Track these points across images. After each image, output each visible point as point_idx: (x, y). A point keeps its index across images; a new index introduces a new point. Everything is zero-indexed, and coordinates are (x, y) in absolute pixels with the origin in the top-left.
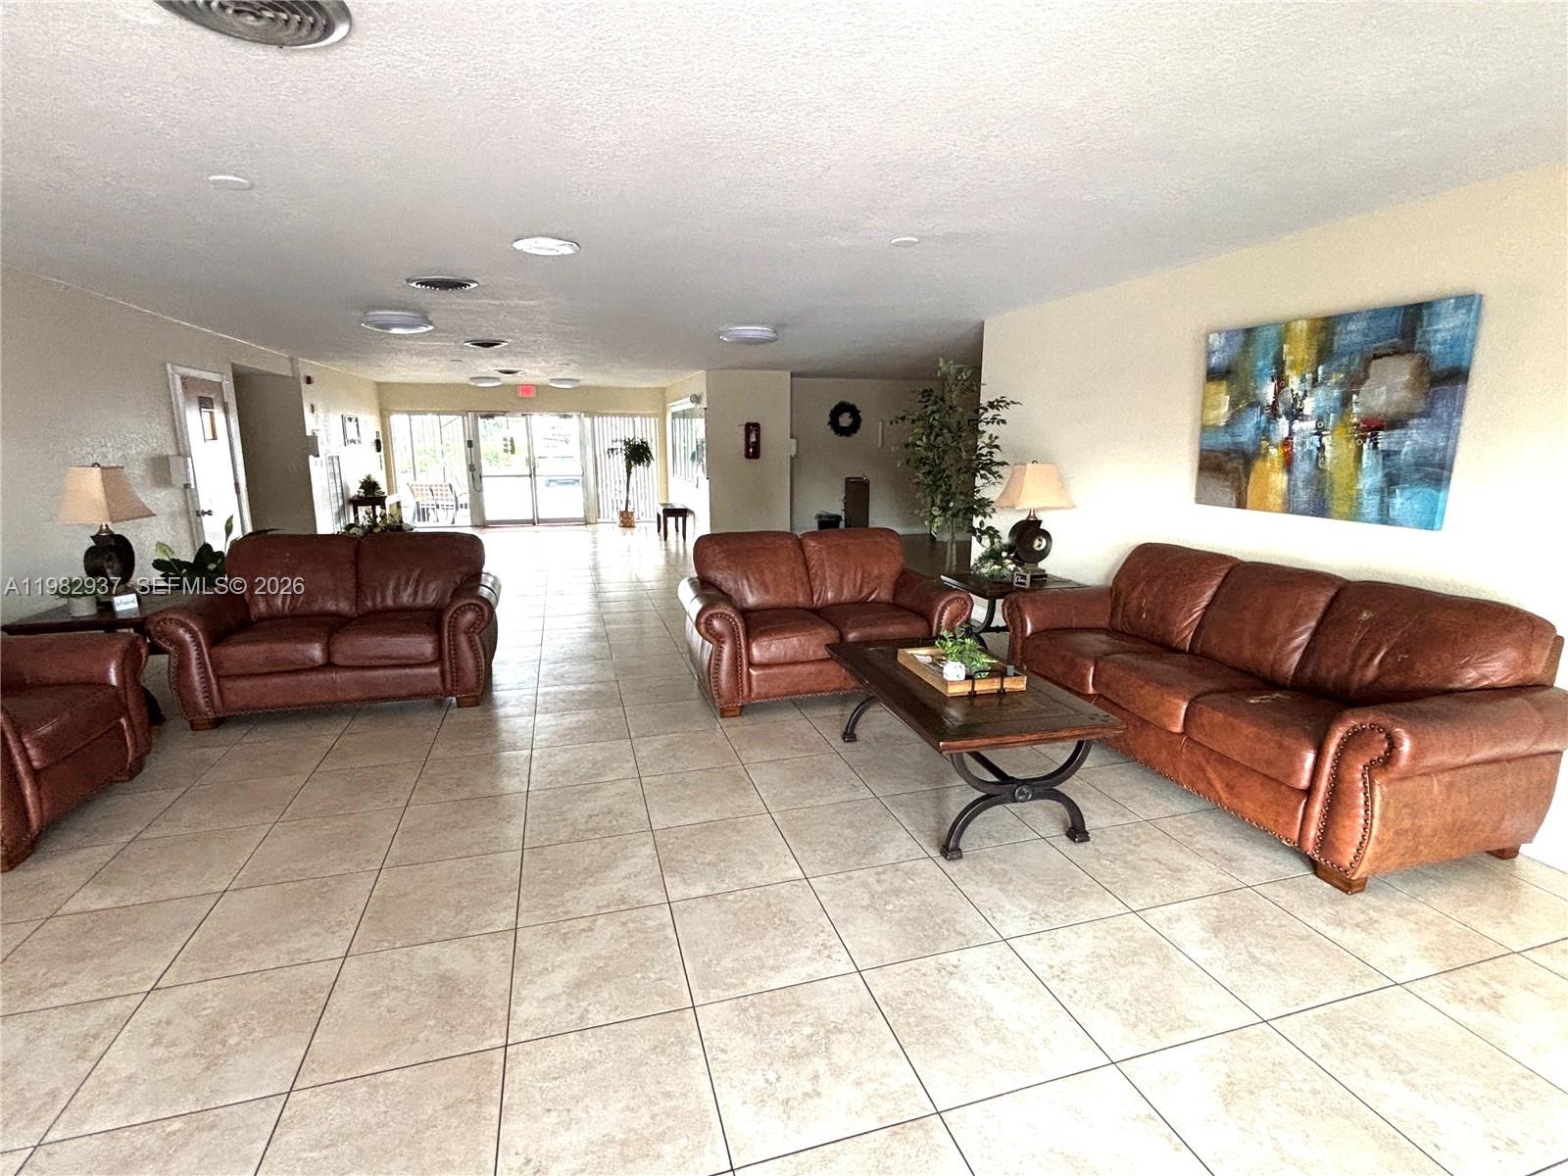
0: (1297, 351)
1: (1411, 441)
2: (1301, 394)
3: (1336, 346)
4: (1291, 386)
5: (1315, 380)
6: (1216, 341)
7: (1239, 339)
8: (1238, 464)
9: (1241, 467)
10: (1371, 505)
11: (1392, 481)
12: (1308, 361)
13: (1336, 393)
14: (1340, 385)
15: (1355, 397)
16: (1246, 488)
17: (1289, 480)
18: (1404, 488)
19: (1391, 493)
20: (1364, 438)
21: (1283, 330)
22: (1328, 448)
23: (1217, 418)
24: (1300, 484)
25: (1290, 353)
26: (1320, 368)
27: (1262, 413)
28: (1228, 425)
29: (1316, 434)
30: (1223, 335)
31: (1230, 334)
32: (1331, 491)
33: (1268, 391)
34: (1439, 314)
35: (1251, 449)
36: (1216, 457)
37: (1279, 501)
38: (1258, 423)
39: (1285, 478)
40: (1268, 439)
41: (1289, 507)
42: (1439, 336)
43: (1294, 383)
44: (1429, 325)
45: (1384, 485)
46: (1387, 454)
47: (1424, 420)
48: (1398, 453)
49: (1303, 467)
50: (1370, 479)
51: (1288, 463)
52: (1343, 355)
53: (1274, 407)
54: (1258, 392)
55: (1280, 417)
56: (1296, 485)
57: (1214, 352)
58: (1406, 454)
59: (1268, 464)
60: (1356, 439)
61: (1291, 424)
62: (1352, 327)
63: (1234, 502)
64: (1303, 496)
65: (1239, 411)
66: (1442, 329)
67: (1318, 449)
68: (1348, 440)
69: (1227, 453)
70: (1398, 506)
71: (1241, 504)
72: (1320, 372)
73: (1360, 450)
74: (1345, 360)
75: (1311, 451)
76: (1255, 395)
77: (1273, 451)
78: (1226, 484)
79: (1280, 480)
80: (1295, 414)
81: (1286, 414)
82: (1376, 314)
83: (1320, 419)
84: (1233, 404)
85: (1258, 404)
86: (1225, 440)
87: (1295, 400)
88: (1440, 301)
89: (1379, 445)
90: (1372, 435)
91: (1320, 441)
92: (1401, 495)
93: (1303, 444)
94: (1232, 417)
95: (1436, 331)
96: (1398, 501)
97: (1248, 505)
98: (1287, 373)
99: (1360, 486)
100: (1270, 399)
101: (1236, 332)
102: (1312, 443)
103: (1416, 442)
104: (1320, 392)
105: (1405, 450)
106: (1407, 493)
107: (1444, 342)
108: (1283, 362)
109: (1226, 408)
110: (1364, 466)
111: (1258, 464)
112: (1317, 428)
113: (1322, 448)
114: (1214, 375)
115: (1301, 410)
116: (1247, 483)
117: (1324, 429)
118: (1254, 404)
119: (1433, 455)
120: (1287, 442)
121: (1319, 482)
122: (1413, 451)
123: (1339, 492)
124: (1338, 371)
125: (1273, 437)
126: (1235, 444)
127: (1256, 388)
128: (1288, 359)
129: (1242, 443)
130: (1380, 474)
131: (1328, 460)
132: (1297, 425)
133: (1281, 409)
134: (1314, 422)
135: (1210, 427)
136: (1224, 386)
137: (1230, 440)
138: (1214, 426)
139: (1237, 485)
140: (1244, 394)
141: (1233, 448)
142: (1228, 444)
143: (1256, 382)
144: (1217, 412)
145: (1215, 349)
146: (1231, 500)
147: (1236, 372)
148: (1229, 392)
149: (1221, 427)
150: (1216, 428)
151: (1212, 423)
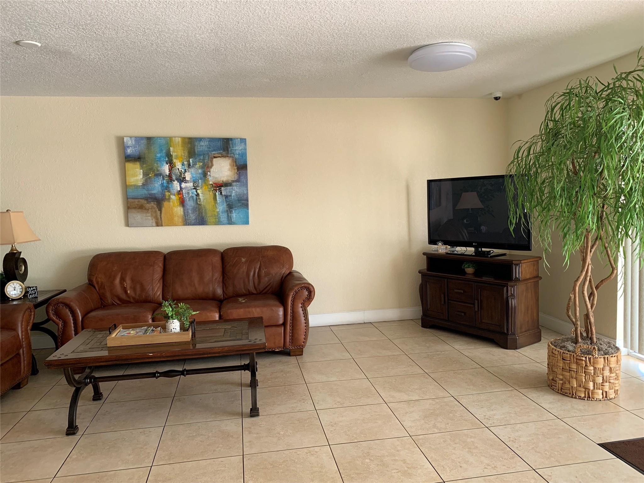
0: (178, 151)
1: (235, 191)
2: (183, 170)
3: (196, 150)
4: (177, 167)
5: (189, 165)
6: (128, 141)
7: (144, 142)
8: (154, 204)
9: (155, 206)
10: (224, 218)
11: (230, 207)
12: (184, 156)
13: (200, 171)
14: (202, 167)
15: (209, 173)
16: (161, 216)
17: (184, 210)
18: (235, 210)
19: (231, 212)
20: (216, 190)
21: (168, 141)
22: (200, 195)
23: (137, 180)
24: (190, 212)
25: (174, 152)
26: (191, 160)
27: (163, 179)
28: (143, 185)
29: (194, 189)
30: (133, 139)
31: (138, 139)
32: (206, 213)
33: (166, 169)
34: (235, 144)
35: (160, 196)
36: (139, 201)
37: (180, 220)
38: (162, 184)
39: (182, 209)
40: (169, 191)
41: (186, 222)
42: (237, 152)
43: (179, 165)
44: (233, 147)
45: (227, 209)
46: (226, 197)
47: (238, 183)
48: (230, 196)
49: (190, 204)
50: (221, 207)
51: (182, 202)
52: (200, 155)
53: (170, 176)
54: (159, 169)
55: (174, 181)
56: (188, 212)
57: (128, 147)
58: (234, 196)
59: (171, 203)
60: (212, 191)
61: (180, 184)
62: (202, 143)
63: (154, 224)
64: (192, 217)
65: (150, 178)
66: (238, 148)
67: (196, 195)
68: (209, 191)
69: (145, 199)
70: (234, 216)
71: (159, 224)
72: (191, 161)
73: (215, 195)
74: (202, 157)
75: (193, 196)
76: (158, 171)
77: (173, 197)
78: (148, 215)
79: (179, 211)
80: (182, 180)
81: (177, 179)
82: (212, 140)
83: (194, 182)
84: (145, 174)
85: (160, 174)
86: (143, 192)
87: (180, 173)
88: (235, 139)
89: (223, 193)
90: (219, 189)
91: (197, 192)
92: (235, 212)
93: (188, 193)
94: (146, 181)
95: (235, 150)
96: (234, 215)
97: (163, 224)
98: (174, 161)
99: (218, 210)
100: (167, 172)
101: (142, 138)
102: (193, 193)
103: (236, 192)
104: (192, 170)
105: (233, 195)
106: (237, 211)
107: (239, 154)
108: (171, 156)
109: (141, 176)
110: (218, 202)
111: (165, 204)
112: (194, 186)
113: (198, 195)
115: (185, 178)
116: (161, 213)
117: (197, 186)
118: (159, 174)
119: (243, 196)
120: (180, 192)
121: (199, 210)
122: (236, 195)
123: (209, 214)
124: (199, 162)
125: (172, 190)
126: (150, 194)
127: (158, 167)
128: (174, 154)
129: (154, 194)
130: (225, 204)
131: (202, 200)
132: (183, 185)
133: (174, 178)
134: (192, 184)
135: (132, 186)
136: (138, 165)
137: (146, 192)
138: (135, 186)
139: (154, 215)
140: (151, 169)
141: (149, 196)
142: (145, 194)
143: (157, 164)
144: (136, 178)
145: (129, 145)
146: (153, 223)
147: (145, 158)
148: (142, 168)
149: (140, 186)
150: (136, 187)
151: (132, 184)
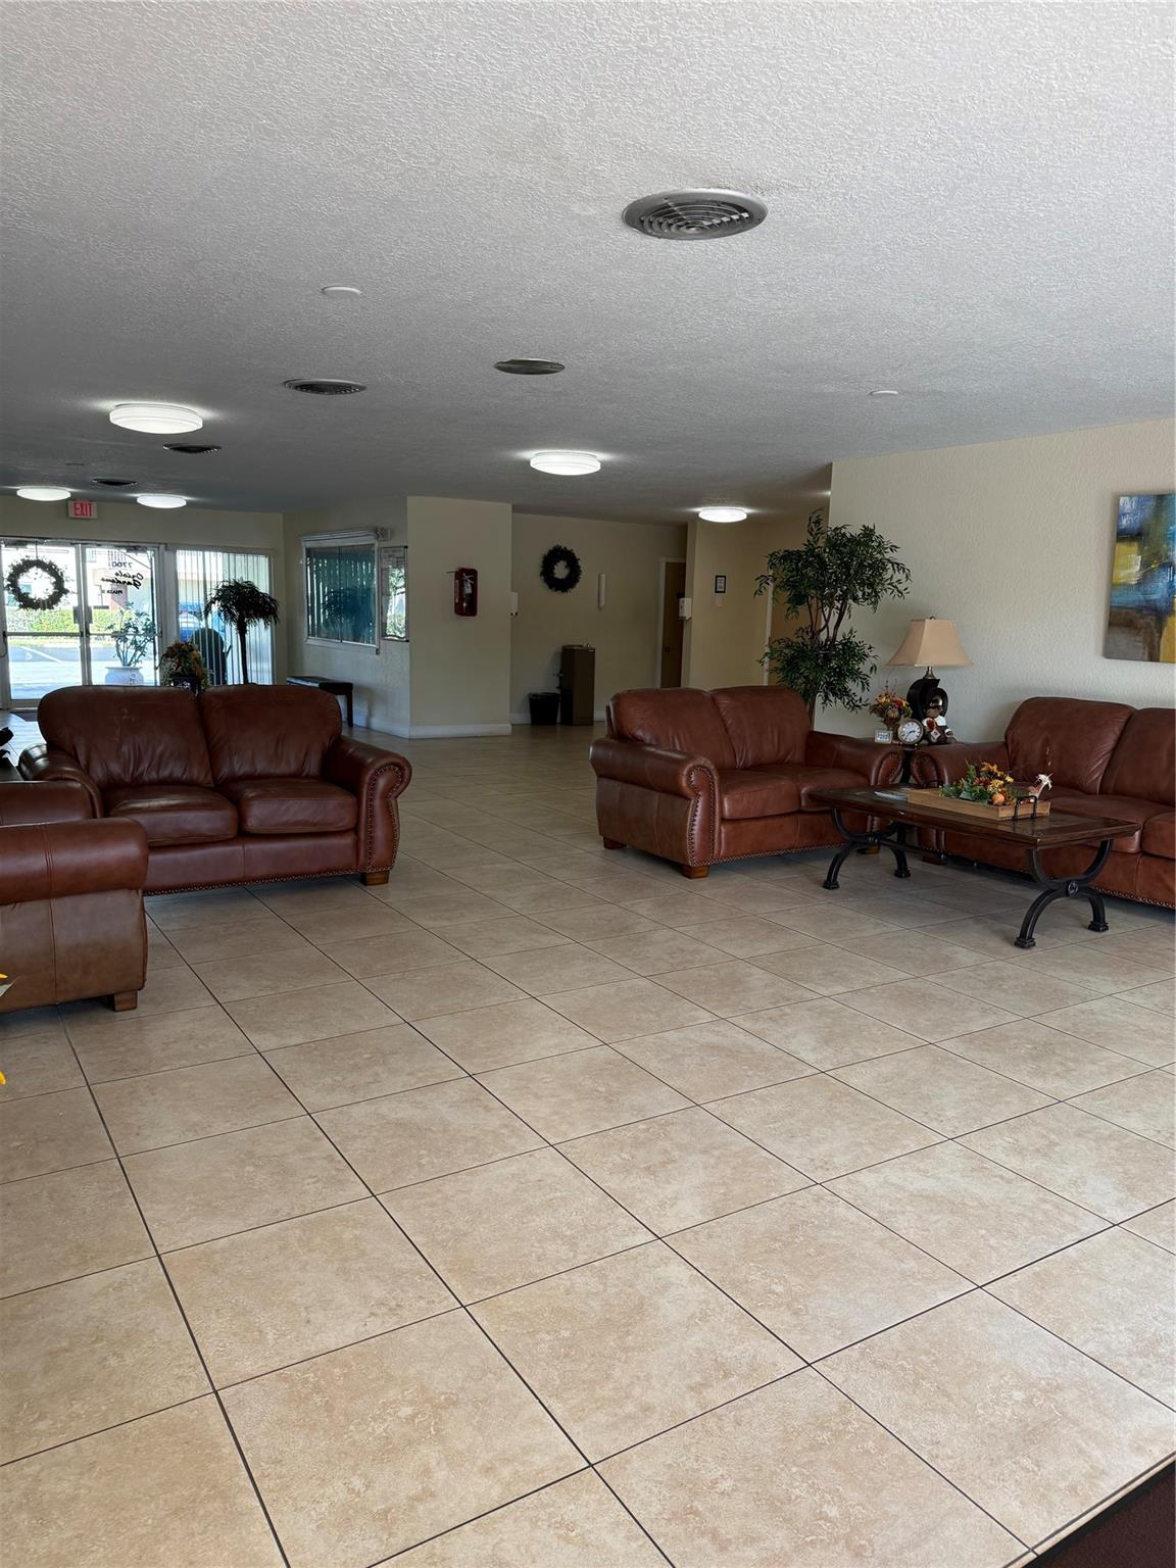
6: (1126, 504)
7: (1152, 503)
8: (1151, 620)
9: (1153, 624)
16: (1159, 642)
23: (1130, 575)
28: (1139, 583)
30: (1134, 499)
31: (1142, 498)
35: (1163, 605)
36: (1127, 614)
38: (1171, 583)
54: (1170, 553)
57: (1124, 515)
63: (1146, 656)
65: (1151, 571)
69: (1139, 610)
71: (1153, 657)
76: (1167, 557)
78: (1138, 638)
84: (1145, 564)
85: (1170, 565)
86: (1136, 597)
94: (1144, 576)
97: (1161, 659)
101: (1148, 497)
109: (1138, 568)
111: (1170, 620)
114: (1123, 536)
116: (1160, 637)
118: (1167, 564)
126: (1147, 601)
129: (1154, 600)
135: (1120, 585)
136: (1135, 547)
137: (1141, 597)
138: (1124, 584)
139: (1149, 640)
140: (1156, 555)
141: (1144, 604)
142: (1140, 601)
143: (1168, 544)
144: (1128, 571)
145: (1126, 511)
146: (1144, 654)
147: (1148, 534)
148: (1140, 552)
149: (1132, 586)
150: (1126, 586)
151: (1122, 581)
